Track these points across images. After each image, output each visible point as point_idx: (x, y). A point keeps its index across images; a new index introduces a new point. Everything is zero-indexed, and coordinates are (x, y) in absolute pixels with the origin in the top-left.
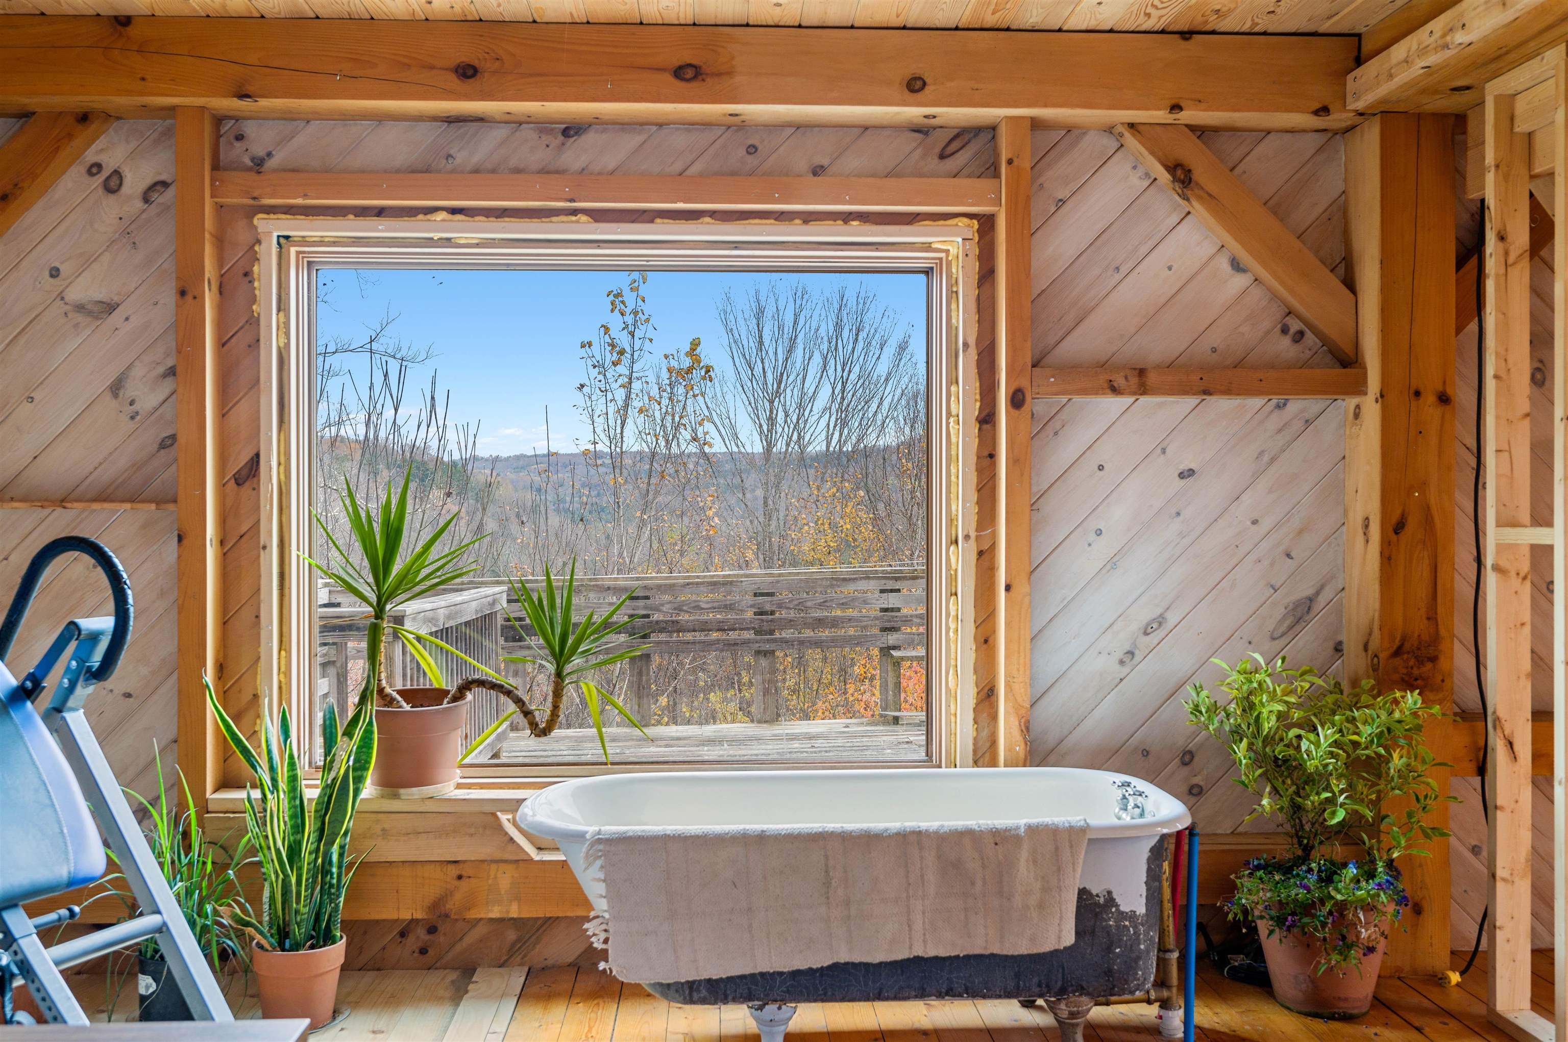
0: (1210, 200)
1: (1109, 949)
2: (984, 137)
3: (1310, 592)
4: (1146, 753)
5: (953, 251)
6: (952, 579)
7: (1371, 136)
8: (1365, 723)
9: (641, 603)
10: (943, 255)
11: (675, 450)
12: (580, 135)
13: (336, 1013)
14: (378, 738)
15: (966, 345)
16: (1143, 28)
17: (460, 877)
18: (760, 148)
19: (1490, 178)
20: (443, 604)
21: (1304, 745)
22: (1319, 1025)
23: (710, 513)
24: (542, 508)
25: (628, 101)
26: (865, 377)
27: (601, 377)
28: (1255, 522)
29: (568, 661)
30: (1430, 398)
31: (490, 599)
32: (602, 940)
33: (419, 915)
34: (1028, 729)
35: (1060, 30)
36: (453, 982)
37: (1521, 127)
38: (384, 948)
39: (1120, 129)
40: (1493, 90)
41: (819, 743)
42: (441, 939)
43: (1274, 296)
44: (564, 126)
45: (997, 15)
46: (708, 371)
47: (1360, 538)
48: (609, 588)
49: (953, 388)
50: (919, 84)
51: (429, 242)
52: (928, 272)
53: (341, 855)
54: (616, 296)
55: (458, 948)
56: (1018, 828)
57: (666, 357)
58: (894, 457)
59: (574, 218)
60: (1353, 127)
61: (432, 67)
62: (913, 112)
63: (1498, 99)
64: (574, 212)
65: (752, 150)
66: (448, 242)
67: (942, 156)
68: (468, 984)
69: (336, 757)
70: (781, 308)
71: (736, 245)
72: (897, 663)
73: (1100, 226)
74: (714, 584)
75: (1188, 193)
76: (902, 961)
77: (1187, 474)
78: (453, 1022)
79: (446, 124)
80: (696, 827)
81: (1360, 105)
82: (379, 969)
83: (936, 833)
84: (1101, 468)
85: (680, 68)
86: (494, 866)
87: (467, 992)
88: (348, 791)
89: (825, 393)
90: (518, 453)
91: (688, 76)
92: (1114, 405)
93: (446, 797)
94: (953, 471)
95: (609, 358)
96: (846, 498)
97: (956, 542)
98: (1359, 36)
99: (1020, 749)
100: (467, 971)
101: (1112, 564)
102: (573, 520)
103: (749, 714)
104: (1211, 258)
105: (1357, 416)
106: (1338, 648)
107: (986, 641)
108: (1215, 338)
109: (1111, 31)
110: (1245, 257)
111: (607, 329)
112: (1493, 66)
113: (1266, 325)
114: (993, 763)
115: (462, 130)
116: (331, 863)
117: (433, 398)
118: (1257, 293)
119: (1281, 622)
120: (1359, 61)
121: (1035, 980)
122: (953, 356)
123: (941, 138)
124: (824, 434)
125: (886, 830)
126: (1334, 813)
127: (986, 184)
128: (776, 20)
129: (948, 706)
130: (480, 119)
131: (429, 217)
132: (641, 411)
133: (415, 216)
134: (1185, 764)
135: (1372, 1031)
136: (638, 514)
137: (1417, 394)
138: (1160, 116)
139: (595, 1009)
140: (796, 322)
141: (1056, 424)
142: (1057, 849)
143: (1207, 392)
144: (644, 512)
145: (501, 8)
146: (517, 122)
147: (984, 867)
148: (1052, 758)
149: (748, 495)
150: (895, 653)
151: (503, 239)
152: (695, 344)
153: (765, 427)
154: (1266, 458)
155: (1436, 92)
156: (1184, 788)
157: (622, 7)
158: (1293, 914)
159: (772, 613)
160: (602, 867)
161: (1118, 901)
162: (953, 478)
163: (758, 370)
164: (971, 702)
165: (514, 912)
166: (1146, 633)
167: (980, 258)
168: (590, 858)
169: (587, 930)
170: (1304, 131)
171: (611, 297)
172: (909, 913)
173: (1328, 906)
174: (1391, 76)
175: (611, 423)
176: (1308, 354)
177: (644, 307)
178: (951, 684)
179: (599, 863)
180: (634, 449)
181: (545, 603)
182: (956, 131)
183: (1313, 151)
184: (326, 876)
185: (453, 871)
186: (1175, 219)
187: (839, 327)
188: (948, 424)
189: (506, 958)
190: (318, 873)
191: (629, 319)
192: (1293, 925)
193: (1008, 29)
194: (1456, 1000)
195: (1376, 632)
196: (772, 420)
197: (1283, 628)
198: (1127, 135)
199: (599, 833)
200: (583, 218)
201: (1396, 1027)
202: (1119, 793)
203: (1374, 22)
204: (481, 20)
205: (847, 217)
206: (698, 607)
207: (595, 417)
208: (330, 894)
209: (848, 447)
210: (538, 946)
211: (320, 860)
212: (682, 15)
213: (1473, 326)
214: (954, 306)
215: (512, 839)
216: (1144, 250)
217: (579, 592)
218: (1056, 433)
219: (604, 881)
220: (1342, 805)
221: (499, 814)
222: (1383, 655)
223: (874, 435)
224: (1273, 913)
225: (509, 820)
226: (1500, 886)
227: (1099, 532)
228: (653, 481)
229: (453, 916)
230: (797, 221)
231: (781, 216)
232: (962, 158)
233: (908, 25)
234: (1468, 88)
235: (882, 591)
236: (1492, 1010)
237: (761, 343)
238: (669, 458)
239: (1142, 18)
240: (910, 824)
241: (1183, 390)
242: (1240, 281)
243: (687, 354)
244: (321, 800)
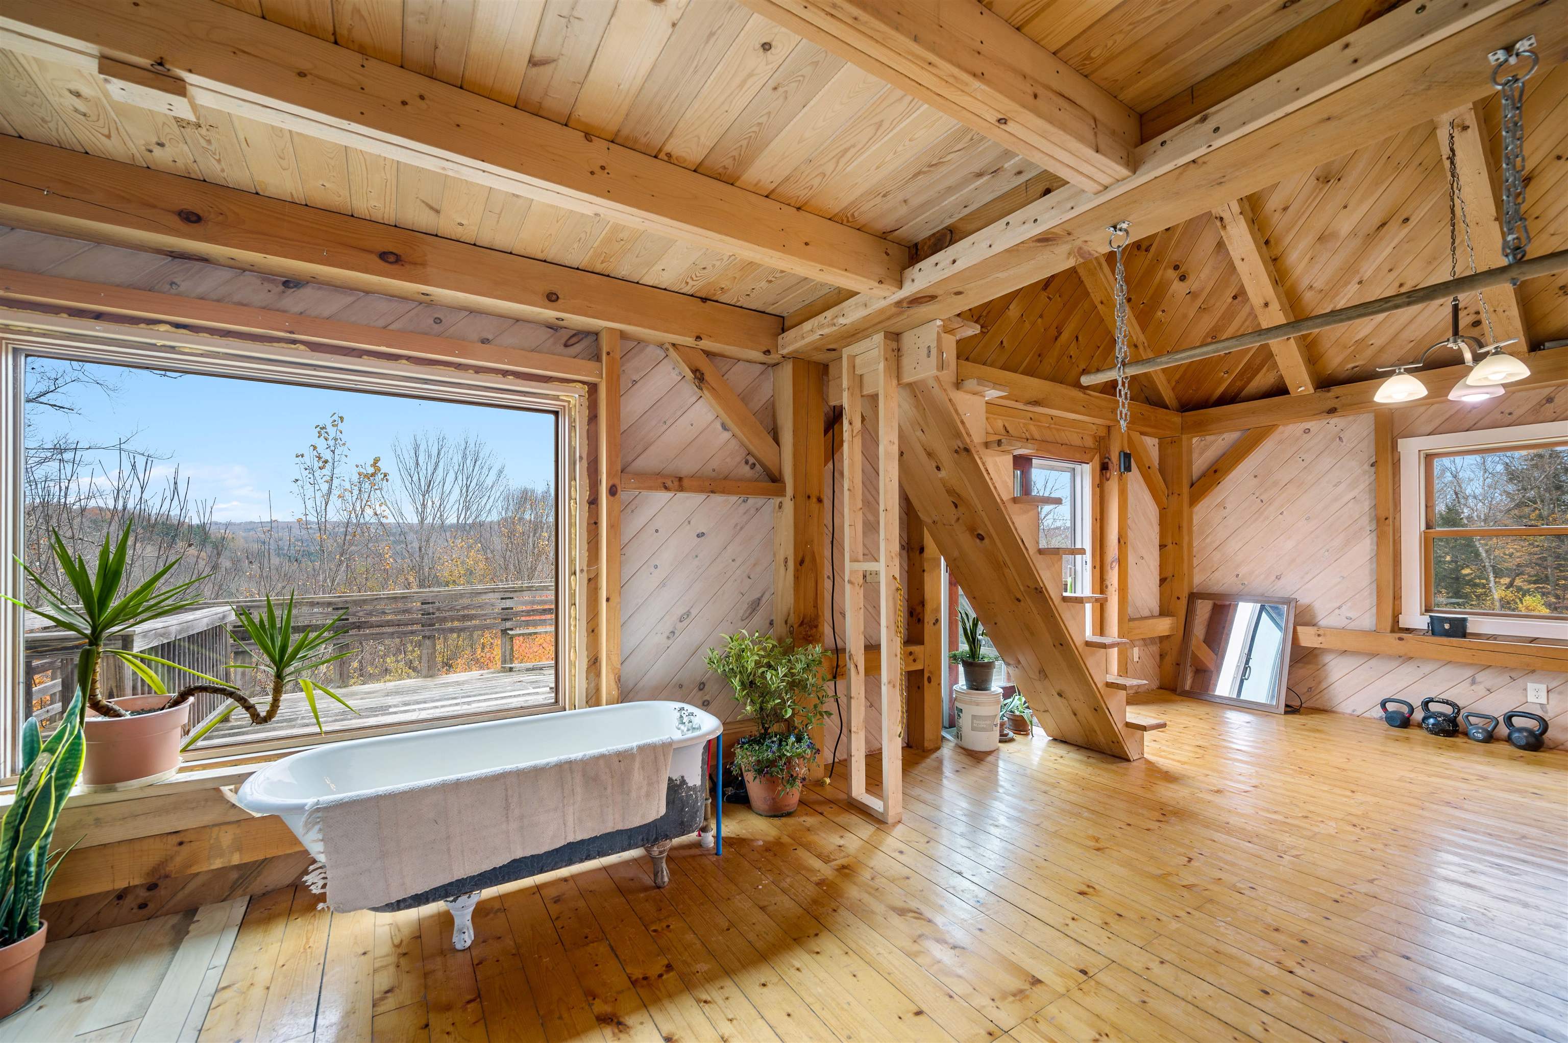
0: (713, 390)
1: (682, 809)
2: (591, 338)
3: (759, 595)
4: (681, 686)
5: (573, 402)
6: (573, 595)
7: (787, 370)
8: (797, 661)
9: (341, 612)
10: (566, 404)
11: (362, 521)
12: (299, 288)
13: (34, 992)
14: (87, 745)
15: (581, 458)
16: (682, 291)
17: (181, 844)
18: (444, 320)
19: (845, 394)
20: (175, 622)
21: (768, 676)
22: (776, 821)
23: (387, 556)
24: (266, 554)
25: (341, 267)
26: (480, 485)
27: (311, 476)
28: (733, 560)
29: (288, 664)
30: (814, 500)
31: (221, 615)
32: (320, 887)
33: (137, 882)
34: (619, 680)
35: (637, 283)
36: (173, 927)
37: (858, 372)
38: (99, 913)
39: (667, 345)
40: (846, 352)
41: (465, 687)
42: (162, 892)
43: (742, 444)
44: (284, 279)
45: (604, 265)
46: (385, 476)
47: (782, 568)
48: (318, 603)
49: (573, 483)
50: (554, 297)
51: (153, 347)
52: (556, 413)
53: (41, 855)
54: (322, 428)
55: (180, 896)
56: (632, 749)
57: (357, 466)
58: (496, 527)
59: (293, 346)
60: (778, 364)
61: (154, 207)
62: (549, 314)
63: (849, 357)
64: (294, 342)
65: (438, 321)
66: (172, 349)
67: (566, 345)
68: (189, 925)
69: (34, 772)
70: (430, 445)
71: (426, 381)
72: (512, 638)
73: (656, 398)
74: (395, 598)
75: (702, 385)
76: (560, 848)
77: (700, 535)
78: (173, 963)
79: (170, 258)
80: (403, 785)
81: (785, 352)
82: (93, 932)
83: (581, 760)
84: (657, 531)
85: (384, 253)
86: (216, 829)
87: (188, 933)
88: (50, 799)
89: (456, 491)
90: (249, 520)
91: (390, 260)
92: (665, 496)
93: (167, 782)
94: (573, 531)
95: (317, 465)
96: (470, 547)
97: (575, 573)
98: (783, 317)
99: (615, 693)
100: (190, 913)
101: (663, 584)
102: (290, 560)
103: (414, 669)
104: (712, 422)
105: (780, 507)
106: (771, 623)
107: (593, 631)
108: (715, 464)
109: (665, 289)
110: (729, 423)
111: (315, 448)
112: (849, 340)
113: (738, 459)
114: (598, 704)
115: (187, 265)
116: (28, 863)
117: (176, 483)
118: (734, 442)
119: (745, 611)
120: (783, 331)
121: (641, 837)
122: (573, 464)
123: (566, 335)
124: (455, 515)
125: (548, 764)
126: (786, 711)
127: (593, 365)
128: (457, 237)
129: (570, 671)
130: (204, 260)
131: (151, 326)
132: (339, 497)
133: (137, 324)
134: (701, 690)
135: (802, 819)
136: (338, 557)
137: (809, 497)
138: (689, 341)
139: (312, 921)
140: (439, 454)
141: (632, 506)
142: (656, 757)
143: (713, 492)
144: (342, 555)
145: (225, 174)
146: (243, 269)
147: (612, 777)
148: (631, 695)
149: (409, 546)
150: (510, 632)
151: (226, 354)
152: (376, 460)
153: (420, 510)
154: (739, 528)
155: (820, 350)
156: (700, 703)
157: (337, 199)
158: (767, 767)
159: (433, 614)
160: (320, 830)
161: (687, 781)
162: (573, 536)
163: (415, 478)
164: (585, 666)
165: (236, 859)
166: (681, 621)
167: (589, 408)
168: (308, 826)
169: (306, 882)
170: (755, 362)
171: (318, 429)
172: (564, 816)
173: (784, 760)
174: (803, 338)
175: (318, 504)
176: (757, 475)
177: (341, 436)
178: (572, 658)
179: (317, 827)
180: (335, 520)
181: (266, 623)
182: (574, 332)
183: (758, 373)
184: (23, 875)
185: (175, 839)
186: (694, 399)
187: (464, 457)
188: (569, 504)
189: (227, 894)
190: (10, 876)
191: (331, 443)
192: (767, 773)
193: (608, 276)
194: (829, 792)
195: (792, 615)
196: (424, 505)
197: (747, 615)
198: (671, 349)
199: (318, 803)
200: (302, 347)
201: (811, 815)
202: (678, 714)
203: (791, 311)
204: (205, 181)
205: (505, 373)
206: (384, 613)
207: (306, 500)
208: (26, 891)
209: (470, 521)
210: (259, 879)
211: (13, 865)
212: (386, 216)
213: (830, 465)
214: (573, 434)
215: (234, 805)
216: (679, 413)
217: (296, 606)
218: (632, 511)
219: (322, 840)
220: (789, 706)
221: (222, 788)
222: (795, 626)
223: (485, 515)
224: (756, 767)
225: (231, 790)
226: (853, 735)
227: (656, 567)
228: (348, 538)
229: (173, 876)
230: (471, 371)
231: (458, 366)
232: (578, 348)
233: (548, 260)
234: (834, 350)
235: (502, 599)
236: (850, 796)
237: (417, 464)
238: (358, 525)
239: (683, 284)
240: (564, 757)
241: (700, 490)
242: (726, 435)
243: (371, 466)
244: (14, 812)
